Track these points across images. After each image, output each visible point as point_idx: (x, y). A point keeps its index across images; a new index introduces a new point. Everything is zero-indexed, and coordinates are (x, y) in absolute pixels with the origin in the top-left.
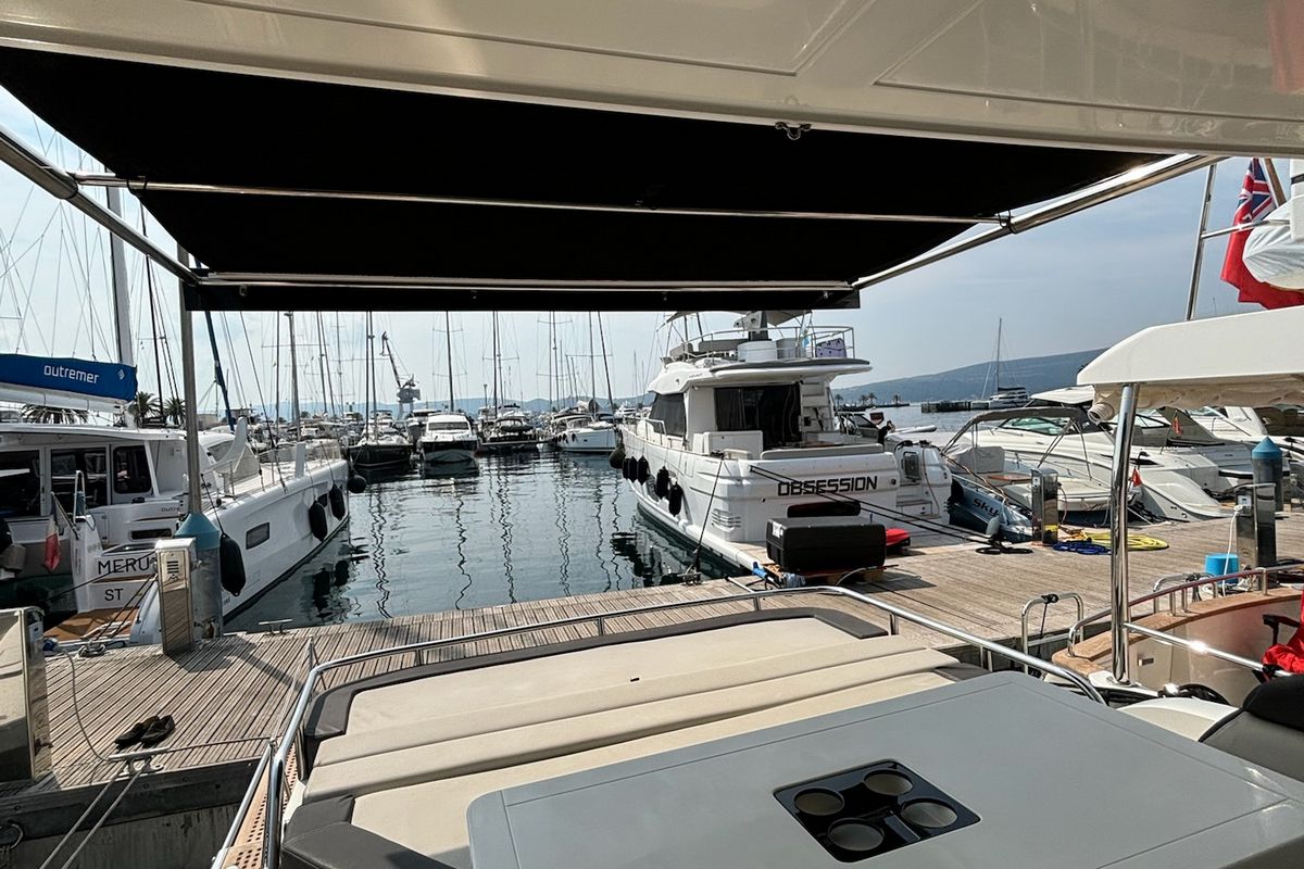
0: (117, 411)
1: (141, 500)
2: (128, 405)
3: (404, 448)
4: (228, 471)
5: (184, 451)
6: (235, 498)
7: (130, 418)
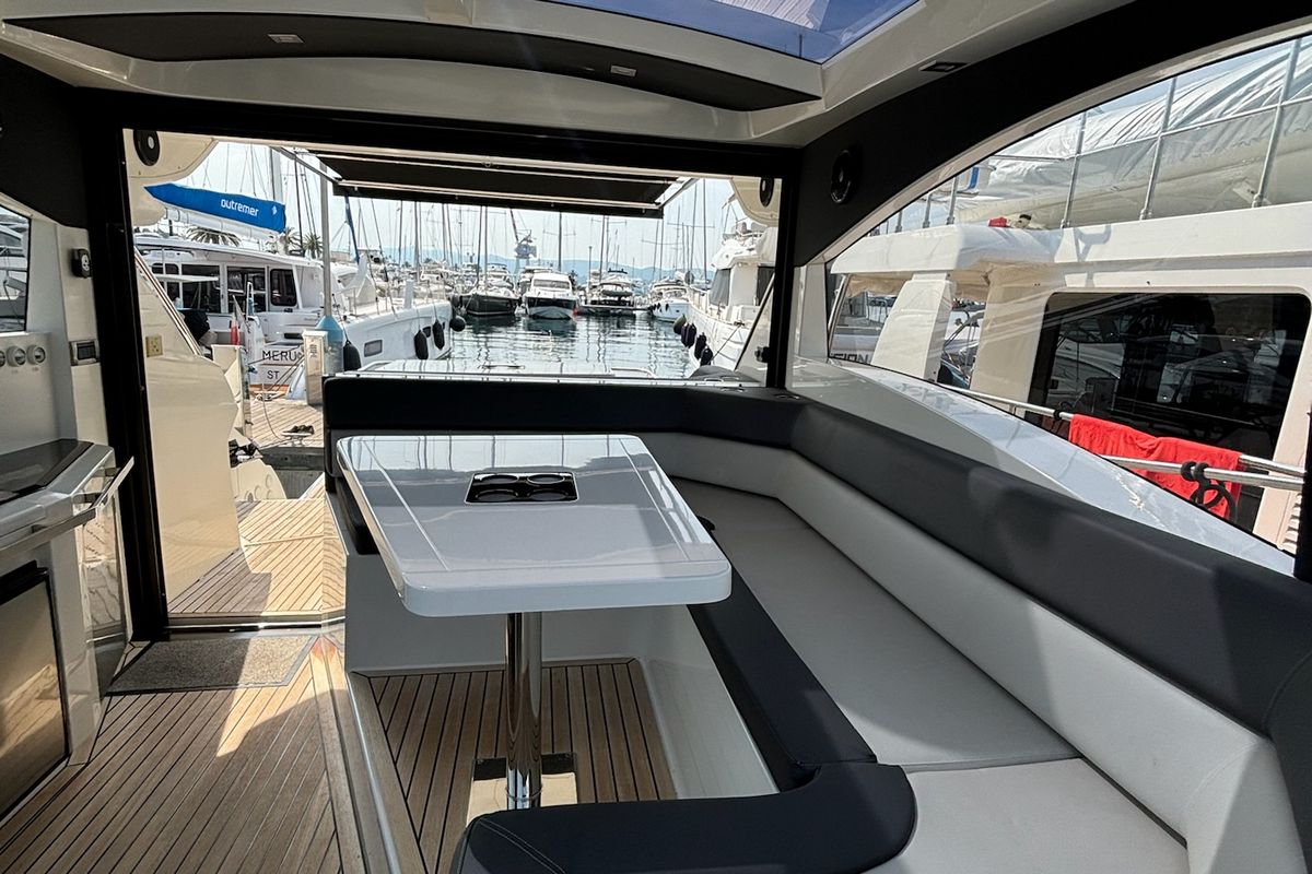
0: (271, 240)
1: (291, 311)
2: (279, 236)
3: (511, 301)
4: (352, 295)
5: (321, 277)
6: (357, 316)
7: (281, 247)
